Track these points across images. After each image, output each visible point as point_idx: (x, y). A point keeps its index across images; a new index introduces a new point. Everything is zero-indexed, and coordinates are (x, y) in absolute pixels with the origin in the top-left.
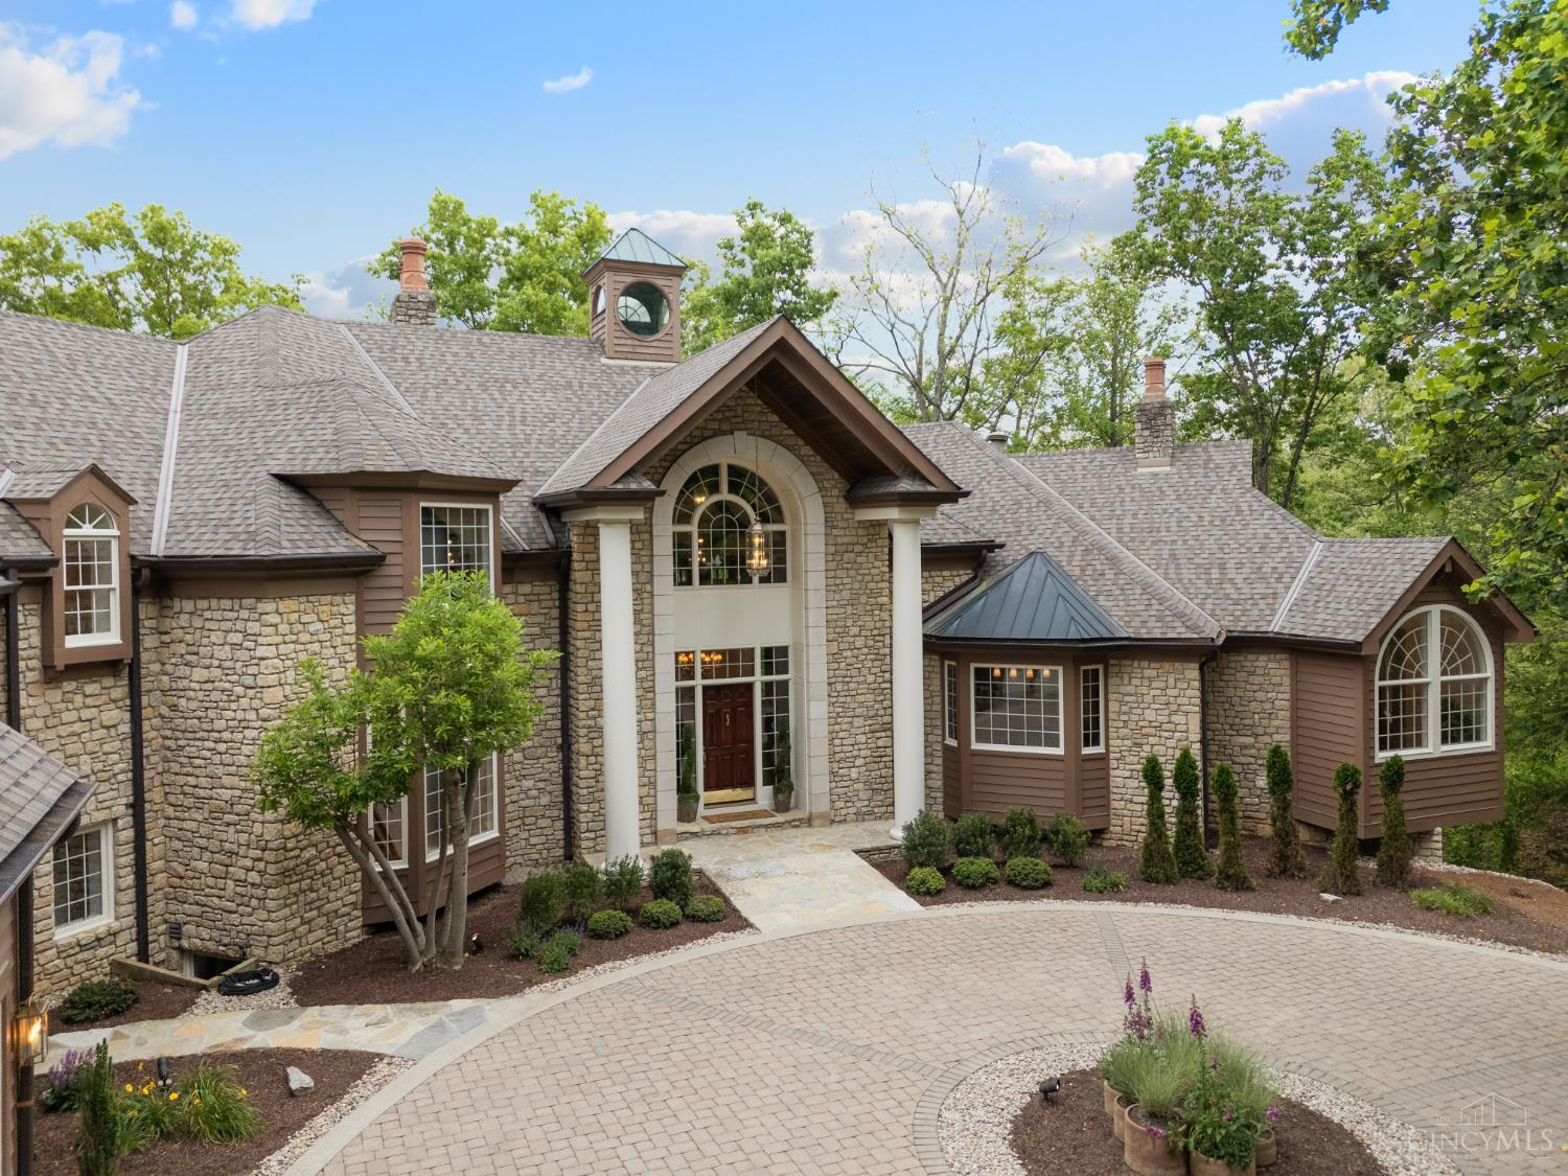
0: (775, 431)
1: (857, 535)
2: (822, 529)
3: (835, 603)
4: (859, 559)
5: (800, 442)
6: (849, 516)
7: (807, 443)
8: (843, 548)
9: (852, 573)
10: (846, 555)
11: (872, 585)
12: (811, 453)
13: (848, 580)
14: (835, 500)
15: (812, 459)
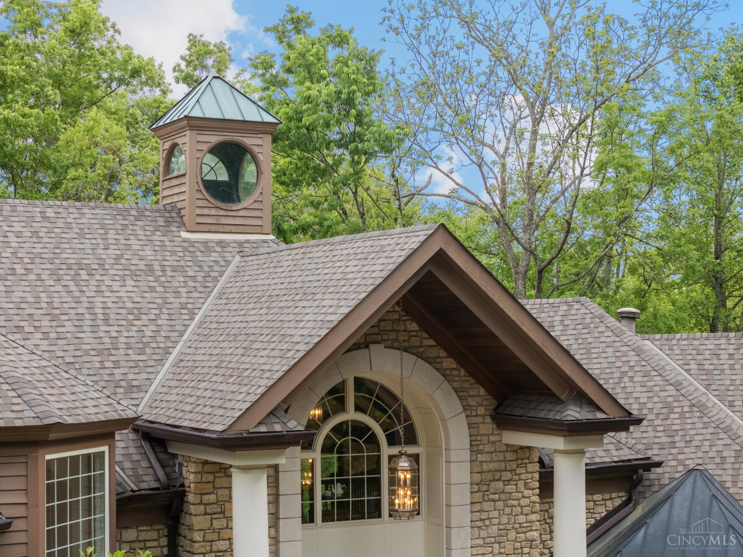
0: (415, 341)
1: (504, 460)
2: (466, 455)
3: (480, 542)
4: (509, 488)
5: (443, 354)
6: (497, 438)
7: (451, 355)
8: (489, 476)
9: (500, 504)
10: (492, 484)
11: (522, 519)
12: (454, 366)
13: (495, 514)
14: (480, 420)
15: (456, 373)
